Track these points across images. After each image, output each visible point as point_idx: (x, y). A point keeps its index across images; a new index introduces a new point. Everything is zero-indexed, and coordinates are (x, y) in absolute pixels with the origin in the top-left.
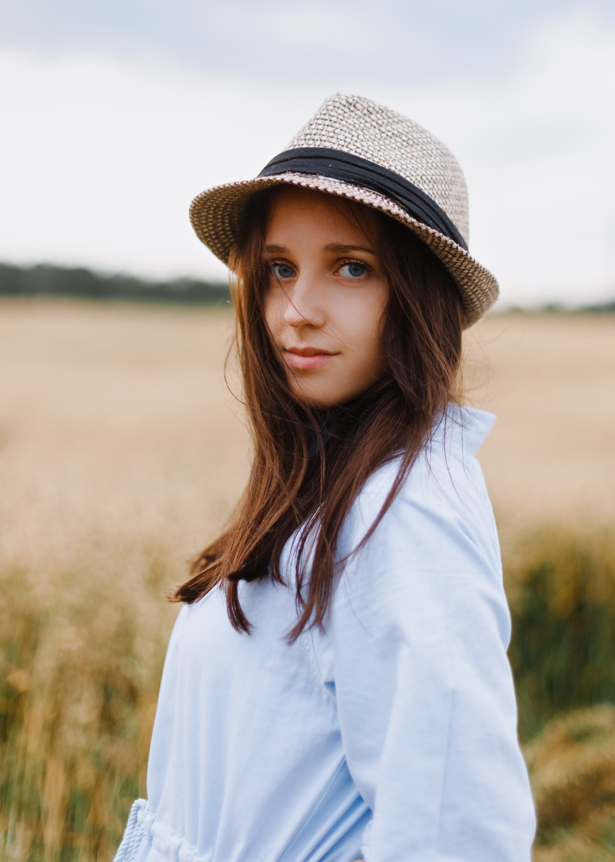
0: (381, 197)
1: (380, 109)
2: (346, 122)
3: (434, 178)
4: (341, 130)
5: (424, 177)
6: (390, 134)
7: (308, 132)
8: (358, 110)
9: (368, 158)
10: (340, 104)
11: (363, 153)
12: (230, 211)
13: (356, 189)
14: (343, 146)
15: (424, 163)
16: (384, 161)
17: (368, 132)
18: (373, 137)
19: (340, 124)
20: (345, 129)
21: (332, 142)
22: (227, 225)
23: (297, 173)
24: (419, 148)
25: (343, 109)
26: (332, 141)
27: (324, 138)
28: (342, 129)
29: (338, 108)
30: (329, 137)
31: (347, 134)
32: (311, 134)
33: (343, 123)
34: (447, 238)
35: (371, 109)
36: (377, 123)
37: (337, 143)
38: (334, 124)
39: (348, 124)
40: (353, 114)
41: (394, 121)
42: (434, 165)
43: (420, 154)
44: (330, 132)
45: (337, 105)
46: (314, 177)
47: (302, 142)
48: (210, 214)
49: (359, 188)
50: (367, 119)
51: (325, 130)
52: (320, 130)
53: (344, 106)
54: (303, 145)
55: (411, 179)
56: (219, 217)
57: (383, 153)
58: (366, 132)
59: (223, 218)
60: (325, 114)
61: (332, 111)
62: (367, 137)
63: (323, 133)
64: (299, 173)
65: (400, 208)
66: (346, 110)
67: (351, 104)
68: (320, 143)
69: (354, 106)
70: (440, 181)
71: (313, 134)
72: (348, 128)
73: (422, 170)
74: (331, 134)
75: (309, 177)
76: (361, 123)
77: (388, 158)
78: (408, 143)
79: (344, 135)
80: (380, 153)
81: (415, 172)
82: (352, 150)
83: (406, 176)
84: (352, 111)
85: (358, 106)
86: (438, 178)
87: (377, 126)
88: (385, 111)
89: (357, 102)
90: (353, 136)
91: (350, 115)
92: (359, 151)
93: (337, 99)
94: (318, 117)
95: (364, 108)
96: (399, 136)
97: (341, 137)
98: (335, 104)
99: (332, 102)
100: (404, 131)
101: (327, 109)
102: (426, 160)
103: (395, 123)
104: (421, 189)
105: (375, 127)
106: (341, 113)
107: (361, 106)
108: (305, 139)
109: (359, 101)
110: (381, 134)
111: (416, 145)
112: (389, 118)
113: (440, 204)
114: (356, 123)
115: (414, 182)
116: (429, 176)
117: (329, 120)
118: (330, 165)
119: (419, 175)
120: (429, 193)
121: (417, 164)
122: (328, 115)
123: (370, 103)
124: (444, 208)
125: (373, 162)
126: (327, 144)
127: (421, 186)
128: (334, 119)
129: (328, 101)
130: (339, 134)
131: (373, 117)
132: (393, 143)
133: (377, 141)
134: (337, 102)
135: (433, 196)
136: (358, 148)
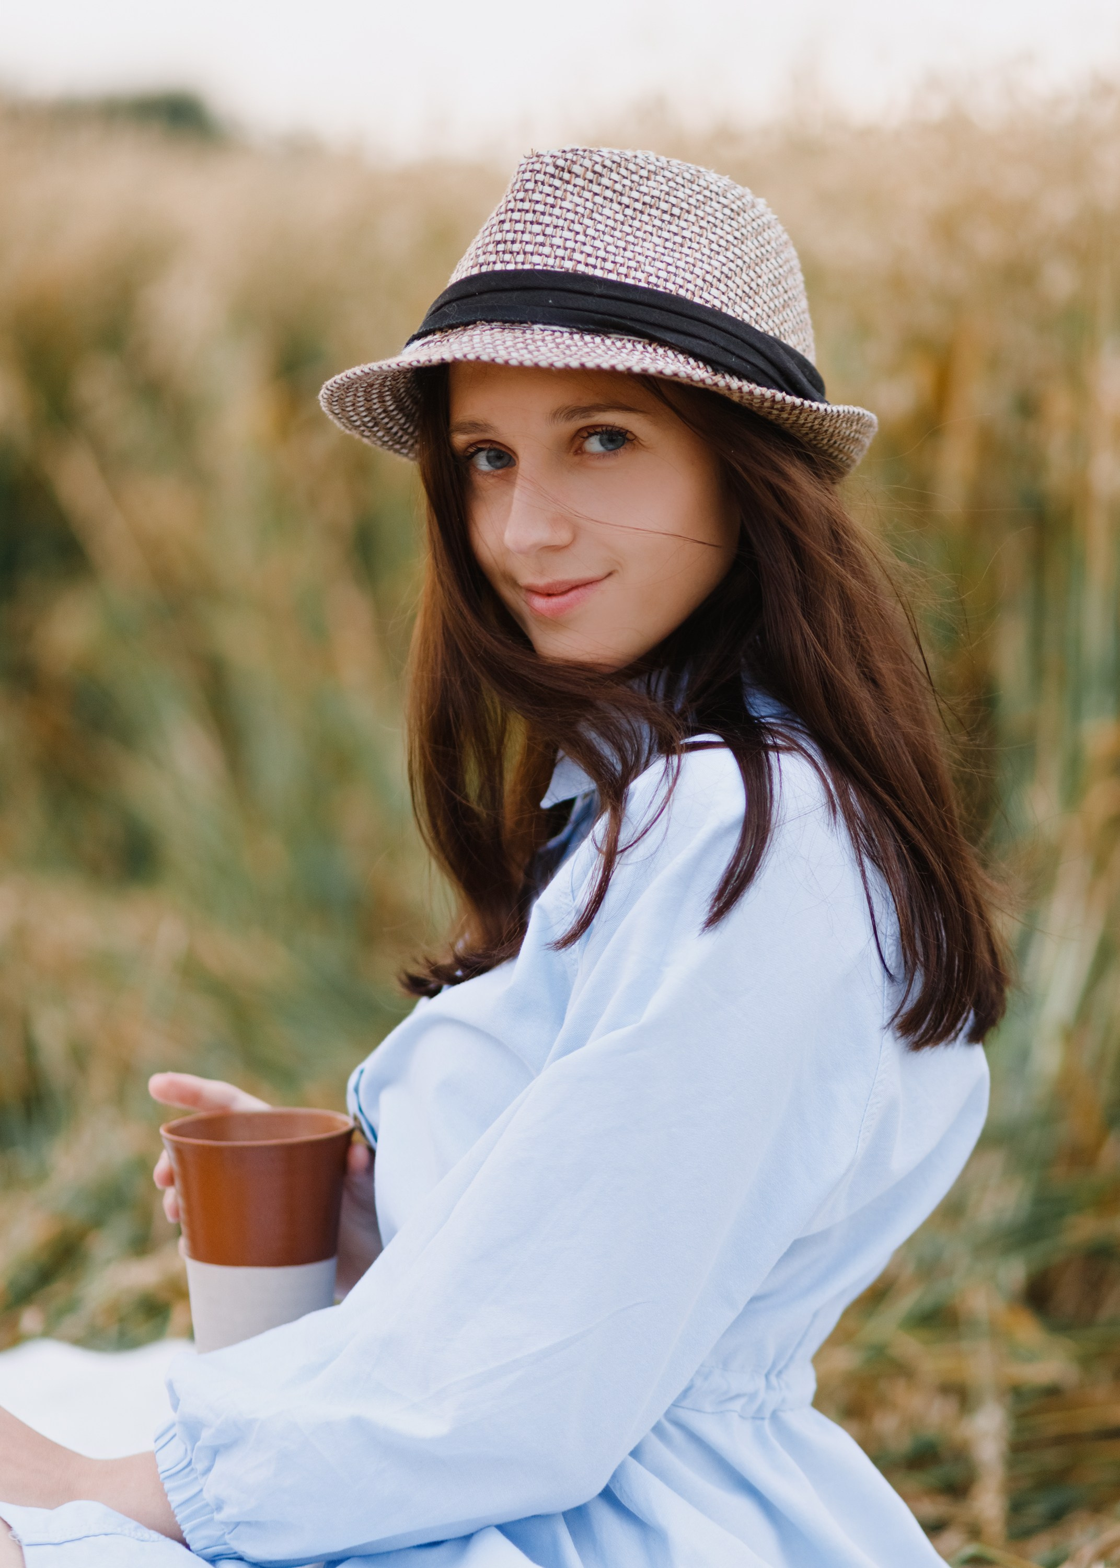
0: (642, 344)
1: (614, 162)
2: (561, 208)
3: (725, 269)
4: (556, 227)
5: (709, 278)
6: (639, 206)
7: (499, 237)
8: (577, 176)
9: (610, 271)
10: (545, 173)
11: (599, 263)
12: (391, 385)
13: (598, 340)
14: (563, 258)
15: (705, 247)
16: (636, 270)
17: (601, 214)
18: (611, 223)
19: (551, 215)
20: (561, 222)
21: (544, 254)
22: (389, 403)
23: (495, 324)
24: (692, 218)
25: (551, 183)
26: (543, 253)
27: (529, 248)
28: (556, 224)
29: (543, 183)
30: (538, 245)
31: (567, 234)
32: (505, 242)
33: (557, 211)
34: (764, 390)
35: (598, 168)
36: (614, 191)
37: (553, 255)
38: (542, 219)
39: (565, 211)
40: (570, 188)
41: (641, 177)
42: (723, 243)
43: (696, 229)
44: (538, 234)
45: (540, 177)
46: (525, 327)
47: (493, 258)
48: (359, 397)
49: (603, 336)
50: (596, 189)
51: (527, 231)
52: (520, 233)
53: (553, 176)
54: (494, 263)
55: (687, 290)
56: (374, 396)
57: (633, 252)
58: (598, 217)
59: (381, 396)
60: (522, 200)
61: (533, 191)
62: (601, 227)
63: (527, 237)
64: (499, 324)
65: (676, 353)
66: (557, 183)
67: (563, 170)
68: (525, 258)
69: (570, 172)
70: (738, 270)
71: (509, 241)
72: (566, 220)
73: (703, 262)
74: (540, 239)
75: (515, 327)
76: (587, 200)
77: (641, 259)
78: (672, 215)
79: (561, 237)
80: (628, 254)
81: (692, 273)
82: (579, 262)
83: (678, 286)
84: (568, 182)
85: (576, 169)
86: (732, 266)
87: (615, 196)
88: (623, 163)
89: (574, 162)
90: (577, 233)
91: (565, 191)
92: (591, 261)
93: (537, 167)
94: (511, 206)
95: (587, 169)
96: (655, 204)
97: (557, 241)
98: (535, 175)
99: (531, 173)
100: (661, 191)
101: (524, 188)
102: (706, 238)
103: (643, 180)
104: (707, 302)
105: (612, 200)
106: (549, 193)
107: (580, 168)
108: (497, 252)
109: (575, 158)
110: (623, 211)
111: (687, 214)
112: (632, 173)
113: (744, 311)
114: (577, 205)
115: (693, 294)
116: (716, 268)
117: (531, 212)
118: (550, 301)
119: (698, 277)
120: (722, 302)
121: (692, 253)
122: (528, 200)
123: (594, 155)
124: (754, 315)
125: (619, 280)
126: (536, 259)
127: (705, 295)
128: (540, 207)
129: (523, 172)
130: (553, 236)
131: (605, 181)
132: (647, 224)
133: (618, 230)
134: (538, 172)
135: (730, 304)
136: (589, 255)
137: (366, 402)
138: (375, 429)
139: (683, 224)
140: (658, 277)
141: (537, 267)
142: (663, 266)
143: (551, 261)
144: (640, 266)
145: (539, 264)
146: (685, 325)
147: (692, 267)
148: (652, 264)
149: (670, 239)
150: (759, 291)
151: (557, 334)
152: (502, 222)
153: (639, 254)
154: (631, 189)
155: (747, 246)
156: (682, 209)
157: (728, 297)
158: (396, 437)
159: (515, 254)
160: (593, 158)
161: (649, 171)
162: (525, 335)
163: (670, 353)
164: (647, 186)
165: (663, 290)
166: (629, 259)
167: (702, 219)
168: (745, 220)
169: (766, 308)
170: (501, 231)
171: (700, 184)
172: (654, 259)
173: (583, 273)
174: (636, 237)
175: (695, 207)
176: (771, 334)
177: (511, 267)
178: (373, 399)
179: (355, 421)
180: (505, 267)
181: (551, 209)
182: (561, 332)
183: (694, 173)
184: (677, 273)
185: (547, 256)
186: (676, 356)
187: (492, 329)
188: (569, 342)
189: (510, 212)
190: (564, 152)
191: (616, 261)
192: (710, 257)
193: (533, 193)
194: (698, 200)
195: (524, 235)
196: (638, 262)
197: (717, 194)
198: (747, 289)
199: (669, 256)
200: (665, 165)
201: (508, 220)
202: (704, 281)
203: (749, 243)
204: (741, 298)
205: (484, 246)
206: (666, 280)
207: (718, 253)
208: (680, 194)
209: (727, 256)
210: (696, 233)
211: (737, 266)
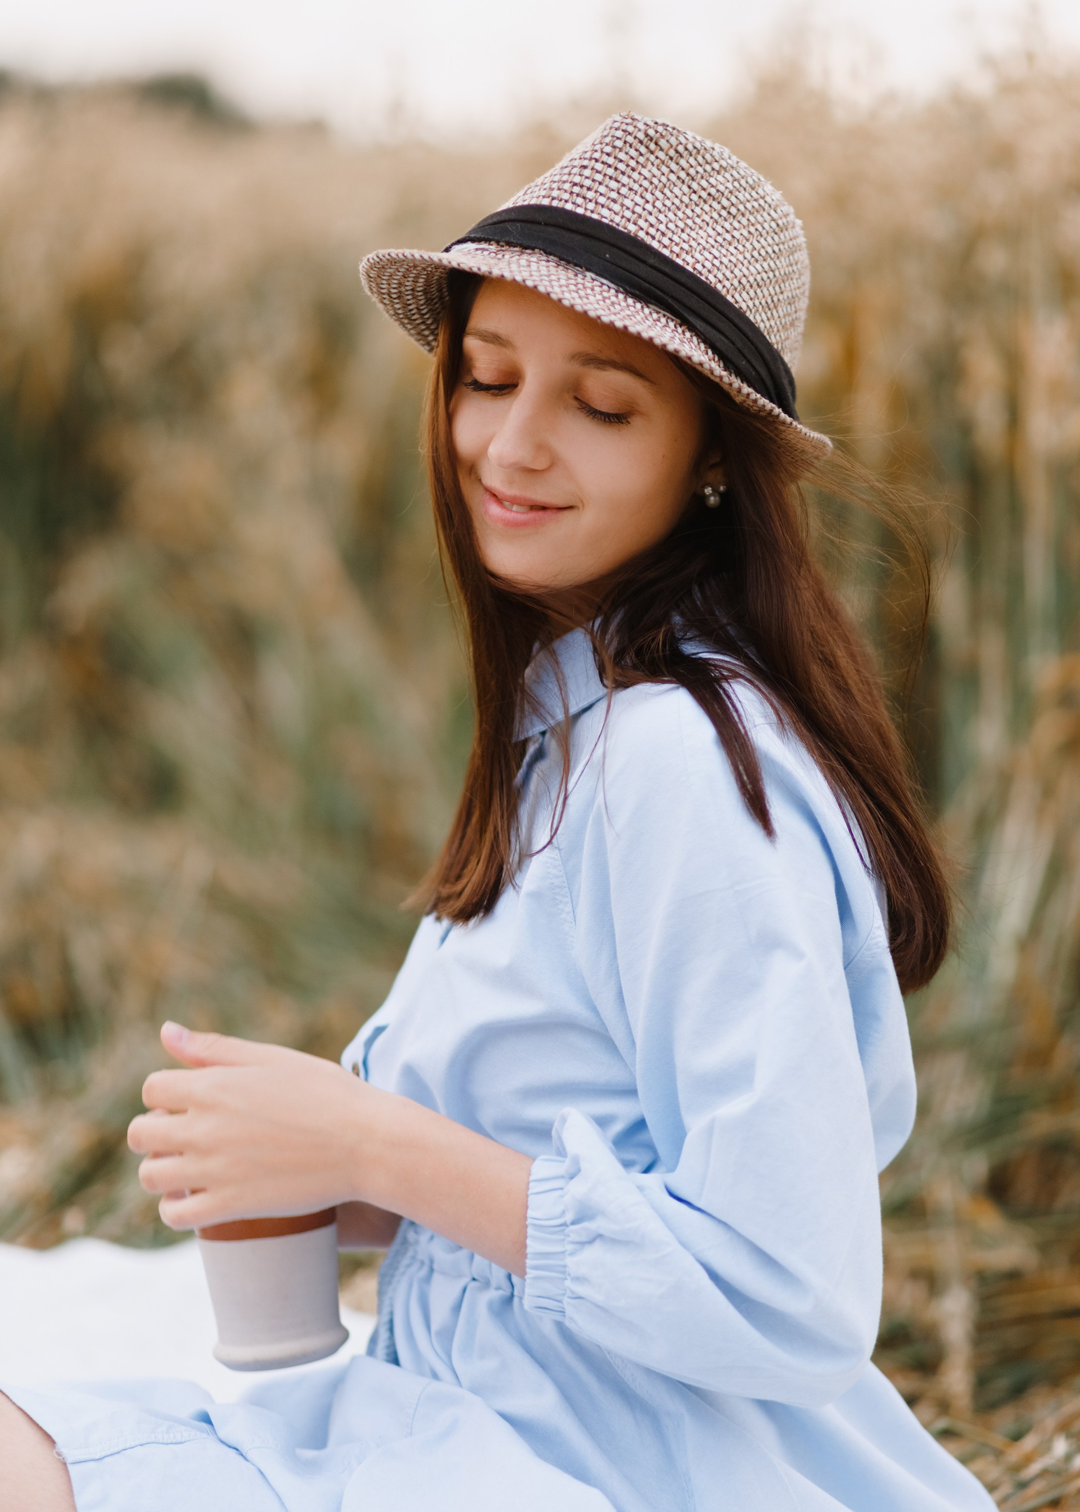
0: (674, 322)
1: (695, 148)
2: (640, 173)
3: (759, 278)
4: (630, 189)
5: (744, 281)
6: (704, 195)
7: (577, 179)
8: (661, 149)
9: (665, 247)
10: (635, 138)
11: (658, 235)
14: (629, 220)
15: (748, 251)
16: (687, 253)
17: (672, 192)
18: (677, 202)
19: (629, 177)
20: (636, 187)
21: (613, 211)
23: (552, 257)
24: (744, 221)
25: (638, 148)
26: (613, 209)
27: (602, 200)
28: (631, 187)
29: (631, 146)
30: (610, 200)
31: (638, 199)
32: (582, 186)
33: (635, 175)
35: (681, 149)
36: (688, 174)
37: (621, 214)
38: (620, 177)
39: (642, 177)
40: (652, 158)
41: (713, 169)
42: (763, 252)
43: (745, 233)
44: (613, 190)
45: (630, 139)
46: (578, 271)
47: (566, 196)
49: (643, 304)
50: (674, 166)
51: (605, 184)
52: (597, 183)
53: (641, 142)
54: (566, 201)
55: (724, 286)
57: (689, 235)
58: (669, 194)
60: (608, 154)
61: (621, 150)
62: (668, 203)
63: (602, 189)
64: (555, 259)
65: (700, 340)
66: (643, 149)
67: (651, 139)
68: (595, 208)
69: (656, 144)
70: (768, 281)
71: (586, 187)
72: (641, 186)
73: (743, 265)
74: (614, 195)
75: (570, 268)
76: (663, 174)
77: (694, 244)
78: (729, 213)
79: (632, 200)
80: (684, 236)
81: (732, 272)
82: (642, 229)
83: (717, 280)
84: (652, 153)
85: (663, 143)
86: (764, 277)
87: (687, 179)
88: (702, 151)
89: (662, 136)
90: (647, 202)
91: (648, 159)
92: (652, 231)
93: (630, 129)
95: (672, 146)
96: (718, 198)
97: (628, 202)
98: (626, 136)
99: (622, 133)
100: (727, 188)
101: (613, 144)
102: (751, 244)
103: (714, 173)
104: (737, 302)
105: (683, 182)
106: (634, 156)
107: (666, 143)
108: (572, 193)
109: (664, 133)
110: (690, 195)
111: (741, 216)
112: (707, 163)
113: (762, 321)
114: (654, 176)
115: (728, 291)
116: (752, 275)
117: (613, 168)
118: (607, 256)
119: (736, 277)
120: (748, 306)
121: (737, 254)
122: (613, 156)
123: (680, 135)
124: (768, 326)
125: (670, 257)
126: (605, 212)
127: (737, 296)
128: (622, 167)
129: (616, 129)
130: (625, 197)
131: (683, 162)
132: (706, 213)
133: (682, 210)
134: (630, 134)
135: (753, 311)
136: (652, 225)
137: (402, 277)
138: (396, 301)
139: (736, 224)
140: (704, 266)
141: (604, 220)
142: (710, 257)
143: (617, 219)
144: (691, 251)
145: (606, 218)
146: (714, 318)
147: (733, 267)
148: (702, 253)
149: (722, 235)
150: (778, 305)
151: (605, 288)
152: (585, 167)
153: (694, 239)
154: (702, 177)
155: (780, 262)
156: (738, 210)
157: (754, 303)
158: (409, 313)
159: (587, 201)
160: (679, 138)
161: (721, 166)
162: (577, 277)
163: (695, 339)
164: (716, 179)
165: (704, 280)
166: (684, 241)
167: (753, 225)
168: (785, 237)
169: (778, 323)
170: (581, 175)
171: (759, 192)
172: (704, 249)
173: (642, 239)
174: (694, 223)
175: (750, 212)
176: (775, 346)
177: (580, 211)
178: (410, 277)
179: (382, 289)
180: (575, 208)
181: (631, 171)
182: (609, 287)
183: (757, 180)
184: (720, 268)
185: (615, 213)
186: (699, 343)
187: (548, 261)
188: (614, 299)
189: (593, 161)
190: (656, 123)
191: (673, 239)
192: (749, 263)
193: (620, 151)
194: (753, 207)
195: (601, 186)
196: (691, 246)
197: (770, 206)
198: (769, 301)
199: (717, 250)
200: (735, 165)
201: (590, 167)
202: (740, 282)
203: (783, 260)
204: (763, 307)
205: (561, 183)
206: (709, 271)
207: (757, 261)
208: (740, 196)
209: (763, 266)
210: (744, 237)
211: (769, 278)
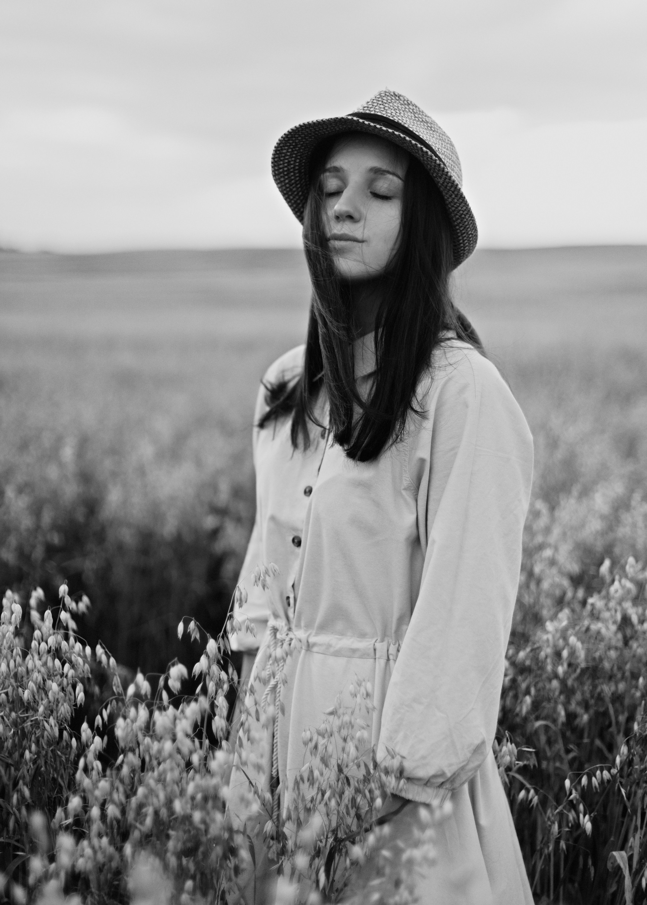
4: (389, 108)
6: (421, 120)
10: (389, 94)
19: (388, 104)
26: (382, 112)
27: (377, 110)
33: (391, 104)
35: (409, 102)
50: (406, 107)
53: (392, 96)
56: (294, 156)
60: (378, 98)
61: (383, 97)
62: (406, 116)
63: (377, 107)
67: (396, 96)
68: (375, 112)
69: (398, 98)
74: (382, 109)
76: (402, 107)
78: (431, 129)
79: (391, 111)
87: (412, 113)
89: (400, 96)
90: (396, 113)
